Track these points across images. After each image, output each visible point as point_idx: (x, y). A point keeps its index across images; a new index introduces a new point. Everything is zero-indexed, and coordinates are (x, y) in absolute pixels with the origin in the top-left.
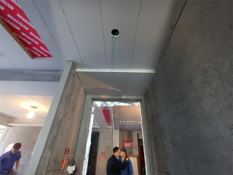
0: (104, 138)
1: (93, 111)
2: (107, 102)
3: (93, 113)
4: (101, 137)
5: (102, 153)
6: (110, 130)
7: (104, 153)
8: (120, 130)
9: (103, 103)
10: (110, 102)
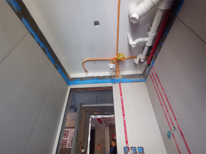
0: (99, 134)
1: (90, 121)
2: (97, 116)
3: (90, 122)
4: (97, 133)
5: (98, 144)
6: (103, 128)
7: (99, 144)
8: (109, 127)
9: (95, 116)
10: (99, 116)
